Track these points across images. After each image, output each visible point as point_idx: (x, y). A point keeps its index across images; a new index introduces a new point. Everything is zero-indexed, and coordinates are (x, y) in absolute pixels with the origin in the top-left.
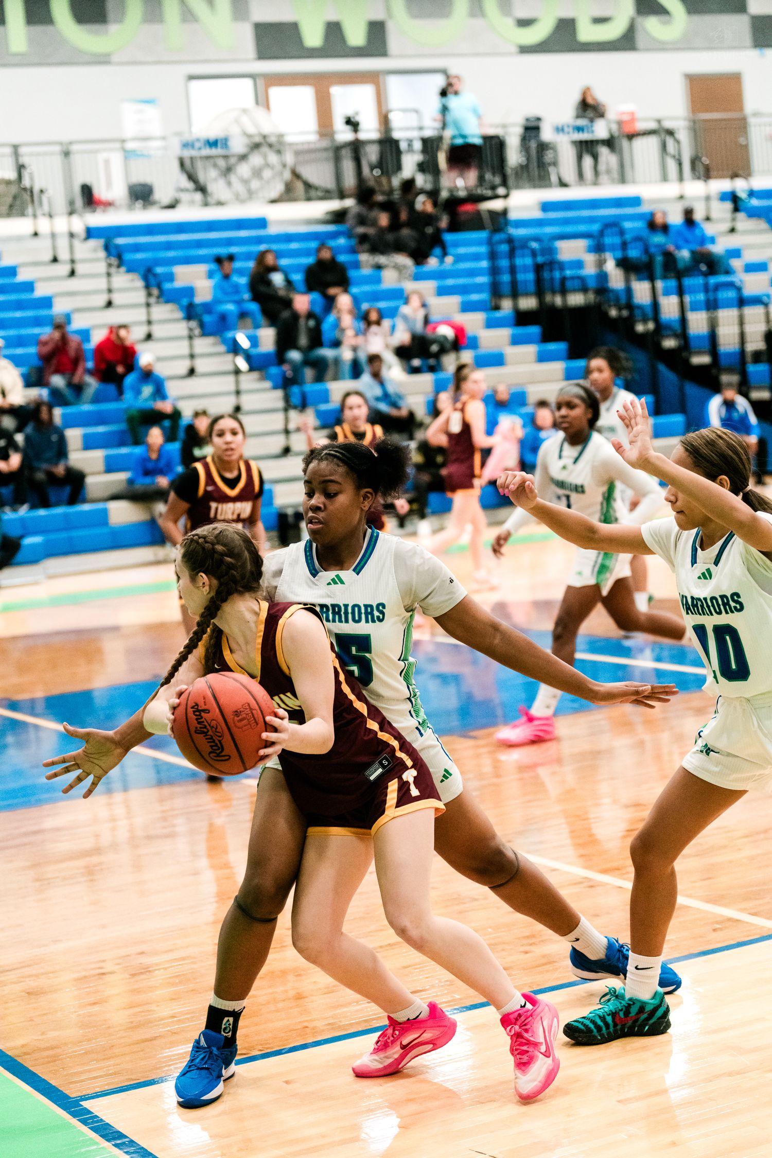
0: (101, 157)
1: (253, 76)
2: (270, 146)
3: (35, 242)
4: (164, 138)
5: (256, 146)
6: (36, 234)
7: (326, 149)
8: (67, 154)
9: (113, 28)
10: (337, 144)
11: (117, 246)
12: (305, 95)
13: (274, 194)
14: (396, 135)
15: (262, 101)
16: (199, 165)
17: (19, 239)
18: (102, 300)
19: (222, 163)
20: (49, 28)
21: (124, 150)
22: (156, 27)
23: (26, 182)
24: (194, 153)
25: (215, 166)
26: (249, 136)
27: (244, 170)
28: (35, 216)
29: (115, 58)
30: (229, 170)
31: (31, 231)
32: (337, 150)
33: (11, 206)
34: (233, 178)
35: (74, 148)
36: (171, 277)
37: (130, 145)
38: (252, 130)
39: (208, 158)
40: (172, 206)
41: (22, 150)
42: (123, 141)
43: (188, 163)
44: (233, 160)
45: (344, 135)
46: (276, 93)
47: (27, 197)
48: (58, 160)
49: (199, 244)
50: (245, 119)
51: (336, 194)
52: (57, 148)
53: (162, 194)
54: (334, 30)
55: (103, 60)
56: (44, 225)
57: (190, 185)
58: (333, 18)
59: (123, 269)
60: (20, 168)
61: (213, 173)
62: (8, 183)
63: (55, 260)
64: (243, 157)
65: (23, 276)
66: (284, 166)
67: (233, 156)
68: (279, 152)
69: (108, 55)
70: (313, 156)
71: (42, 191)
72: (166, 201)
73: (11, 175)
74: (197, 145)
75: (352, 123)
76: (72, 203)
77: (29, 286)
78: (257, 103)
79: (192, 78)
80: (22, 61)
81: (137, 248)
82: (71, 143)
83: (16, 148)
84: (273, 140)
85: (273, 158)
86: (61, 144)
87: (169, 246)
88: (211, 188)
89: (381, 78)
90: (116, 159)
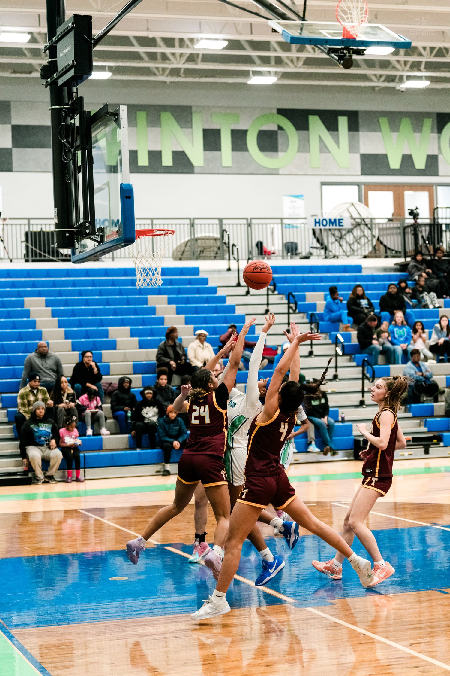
0: (269, 227)
1: (358, 185)
2: (366, 225)
3: (229, 274)
4: (305, 218)
5: (359, 224)
6: (229, 269)
7: (399, 228)
8: (249, 225)
9: (281, 154)
10: (406, 225)
11: (273, 279)
12: (388, 196)
13: (367, 253)
14: (440, 221)
15: (364, 199)
16: (324, 234)
17: (220, 271)
18: (263, 309)
19: (337, 233)
20: (245, 153)
21: (282, 224)
22: (305, 155)
23: (226, 239)
24: (322, 227)
25: (334, 235)
26: (354, 219)
27: (350, 238)
28: (229, 259)
29: (281, 172)
30: (341, 238)
31: (227, 267)
32: (405, 228)
33: (217, 254)
34: (343, 243)
35: (254, 221)
36: (304, 298)
37: (285, 221)
38: (356, 215)
39: (330, 230)
40: (307, 257)
41: (225, 222)
42: (282, 219)
43: (318, 232)
44: (344, 232)
45: (410, 221)
46: (372, 195)
47: (226, 248)
48: (244, 228)
49: (321, 280)
50: (352, 209)
51: (402, 254)
52: (245, 221)
53: (303, 250)
54: (407, 159)
55: (274, 172)
56: (234, 265)
57: (319, 246)
58: (407, 152)
59: (276, 292)
60: (223, 232)
61: (332, 239)
62: (216, 239)
63: (239, 285)
64: (350, 231)
65: (221, 292)
66: (374, 236)
67: (345, 229)
68: (370, 229)
69: (277, 169)
70: (392, 231)
71: (234, 245)
72: (304, 254)
73: (218, 236)
74: (325, 223)
75: (414, 214)
76: (250, 253)
77: (223, 299)
78: (360, 201)
79: (323, 184)
80: (229, 171)
81: (285, 280)
82: (251, 219)
83: (221, 220)
84: (367, 221)
85: (367, 232)
86: (247, 219)
87: (304, 280)
88: (330, 247)
89: (434, 187)
90: (278, 229)
